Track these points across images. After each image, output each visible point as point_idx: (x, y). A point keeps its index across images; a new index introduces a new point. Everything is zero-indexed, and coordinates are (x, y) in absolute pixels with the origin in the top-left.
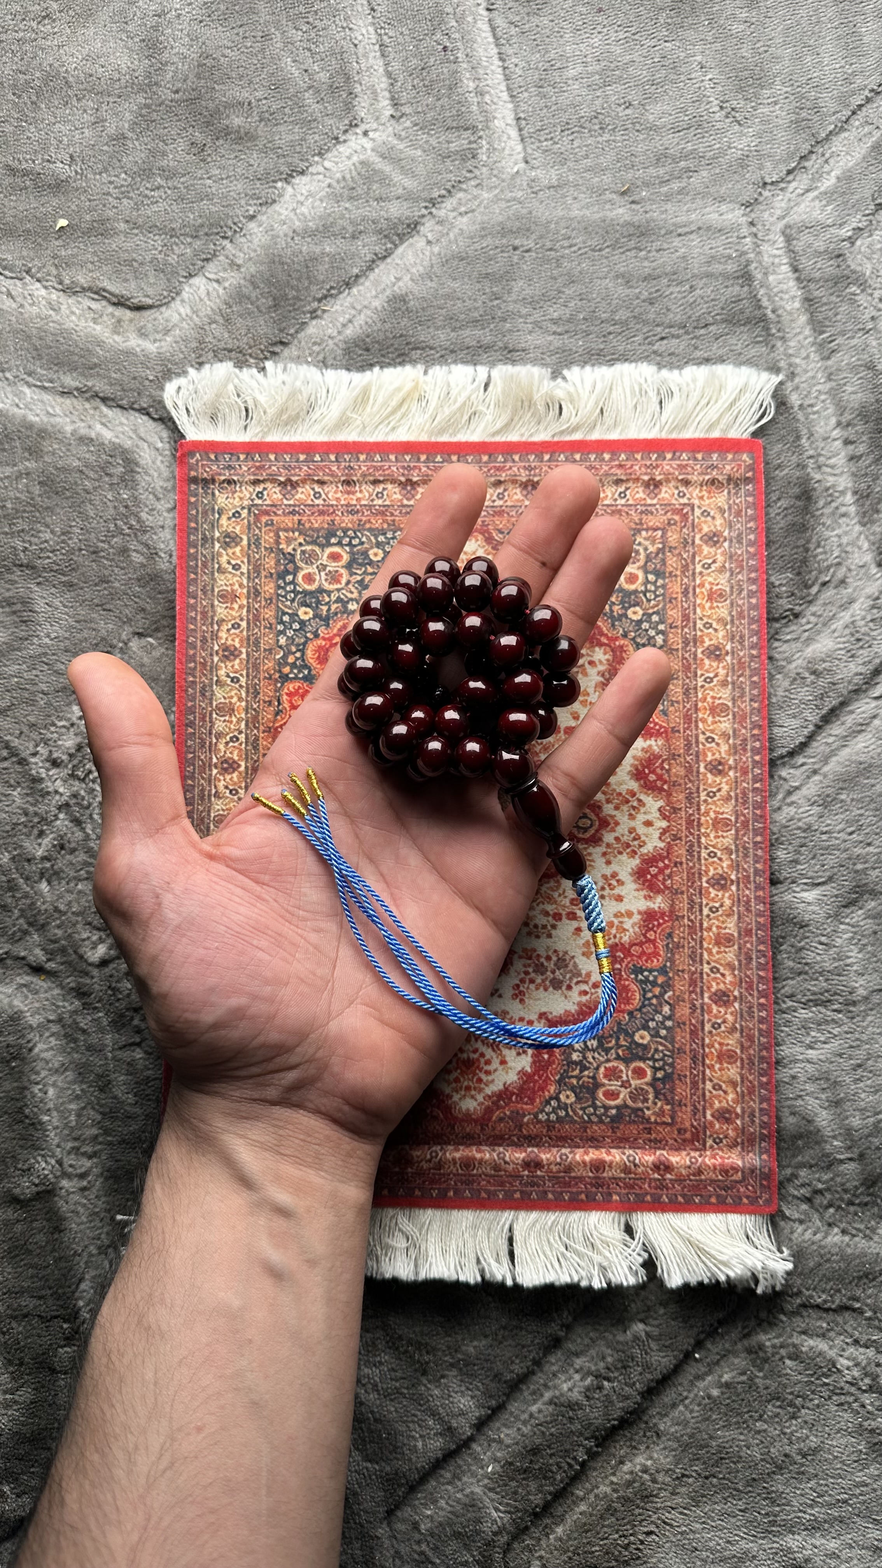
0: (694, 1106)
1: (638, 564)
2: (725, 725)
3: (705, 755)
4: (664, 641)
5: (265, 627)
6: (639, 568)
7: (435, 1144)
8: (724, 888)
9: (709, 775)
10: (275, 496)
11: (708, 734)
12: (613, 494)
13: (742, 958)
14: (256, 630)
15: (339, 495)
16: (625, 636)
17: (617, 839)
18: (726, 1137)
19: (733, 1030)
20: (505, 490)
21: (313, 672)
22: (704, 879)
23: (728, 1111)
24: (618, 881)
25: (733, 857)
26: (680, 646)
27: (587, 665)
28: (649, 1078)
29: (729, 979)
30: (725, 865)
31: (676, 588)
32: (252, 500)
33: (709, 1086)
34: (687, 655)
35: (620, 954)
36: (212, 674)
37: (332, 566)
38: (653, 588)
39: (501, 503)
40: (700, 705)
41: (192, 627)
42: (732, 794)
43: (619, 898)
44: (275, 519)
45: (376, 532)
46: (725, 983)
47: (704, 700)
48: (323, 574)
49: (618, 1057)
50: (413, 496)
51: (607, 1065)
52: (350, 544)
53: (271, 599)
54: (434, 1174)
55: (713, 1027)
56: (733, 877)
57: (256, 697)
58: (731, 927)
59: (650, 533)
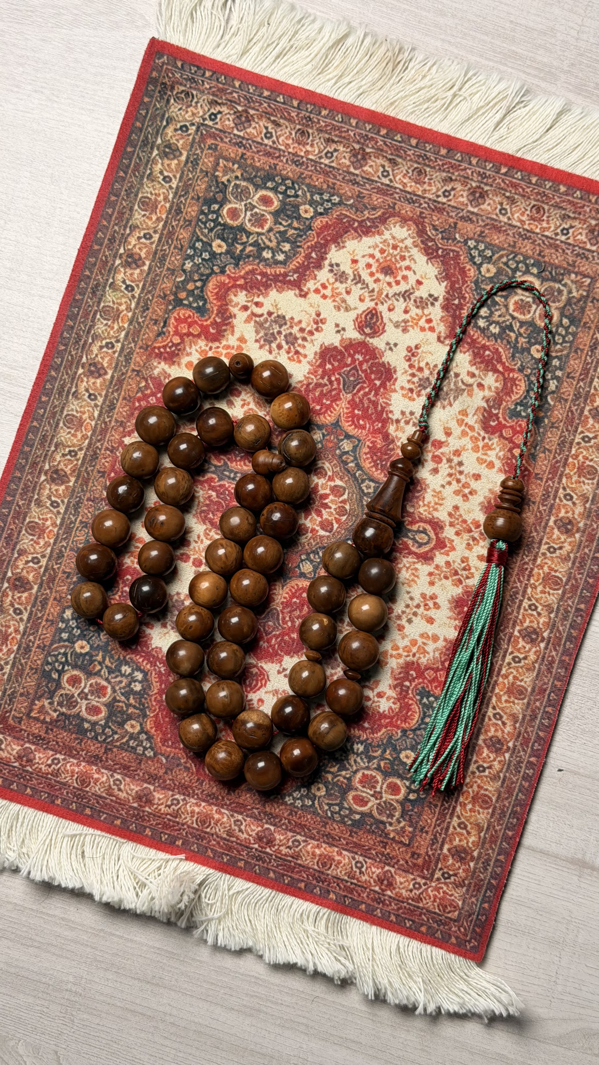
0: (435, 836)
1: (557, 304)
2: (588, 487)
3: (559, 509)
4: (557, 387)
5: (175, 248)
6: (557, 308)
7: (179, 793)
8: (533, 641)
9: (556, 531)
10: (227, 123)
11: (568, 491)
12: (557, 228)
13: (529, 712)
14: (166, 247)
15: (290, 142)
16: (521, 370)
17: (448, 563)
18: (455, 875)
19: (495, 778)
20: (453, 189)
21: (208, 306)
22: (518, 628)
23: (465, 850)
24: (435, 604)
25: (552, 615)
26: (570, 398)
27: (475, 386)
28: (400, 797)
29: (508, 729)
30: (542, 620)
31: (585, 339)
32: (204, 119)
33: (455, 821)
34: (574, 408)
35: (412, 672)
36: (108, 276)
37: (260, 209)
38: (564, 333)
39: (444, 200)
40: (570, 460)
41: (105, 223)
42: (572, 555)
43: (430, 621)
44: (221, 144)
45: (314, 190)
46: (503, 732)
47: (576, 456)
48: (249, 213)
49: (378, 768)
50: (361, 166)
51: (366, 772)
52: (284, 193)
53: (190, 221)
54: (169, 820)
55: (478, 768)
56: (546, 635)
57: (144, 311)
58: (527, 680)
59: (579, 278)
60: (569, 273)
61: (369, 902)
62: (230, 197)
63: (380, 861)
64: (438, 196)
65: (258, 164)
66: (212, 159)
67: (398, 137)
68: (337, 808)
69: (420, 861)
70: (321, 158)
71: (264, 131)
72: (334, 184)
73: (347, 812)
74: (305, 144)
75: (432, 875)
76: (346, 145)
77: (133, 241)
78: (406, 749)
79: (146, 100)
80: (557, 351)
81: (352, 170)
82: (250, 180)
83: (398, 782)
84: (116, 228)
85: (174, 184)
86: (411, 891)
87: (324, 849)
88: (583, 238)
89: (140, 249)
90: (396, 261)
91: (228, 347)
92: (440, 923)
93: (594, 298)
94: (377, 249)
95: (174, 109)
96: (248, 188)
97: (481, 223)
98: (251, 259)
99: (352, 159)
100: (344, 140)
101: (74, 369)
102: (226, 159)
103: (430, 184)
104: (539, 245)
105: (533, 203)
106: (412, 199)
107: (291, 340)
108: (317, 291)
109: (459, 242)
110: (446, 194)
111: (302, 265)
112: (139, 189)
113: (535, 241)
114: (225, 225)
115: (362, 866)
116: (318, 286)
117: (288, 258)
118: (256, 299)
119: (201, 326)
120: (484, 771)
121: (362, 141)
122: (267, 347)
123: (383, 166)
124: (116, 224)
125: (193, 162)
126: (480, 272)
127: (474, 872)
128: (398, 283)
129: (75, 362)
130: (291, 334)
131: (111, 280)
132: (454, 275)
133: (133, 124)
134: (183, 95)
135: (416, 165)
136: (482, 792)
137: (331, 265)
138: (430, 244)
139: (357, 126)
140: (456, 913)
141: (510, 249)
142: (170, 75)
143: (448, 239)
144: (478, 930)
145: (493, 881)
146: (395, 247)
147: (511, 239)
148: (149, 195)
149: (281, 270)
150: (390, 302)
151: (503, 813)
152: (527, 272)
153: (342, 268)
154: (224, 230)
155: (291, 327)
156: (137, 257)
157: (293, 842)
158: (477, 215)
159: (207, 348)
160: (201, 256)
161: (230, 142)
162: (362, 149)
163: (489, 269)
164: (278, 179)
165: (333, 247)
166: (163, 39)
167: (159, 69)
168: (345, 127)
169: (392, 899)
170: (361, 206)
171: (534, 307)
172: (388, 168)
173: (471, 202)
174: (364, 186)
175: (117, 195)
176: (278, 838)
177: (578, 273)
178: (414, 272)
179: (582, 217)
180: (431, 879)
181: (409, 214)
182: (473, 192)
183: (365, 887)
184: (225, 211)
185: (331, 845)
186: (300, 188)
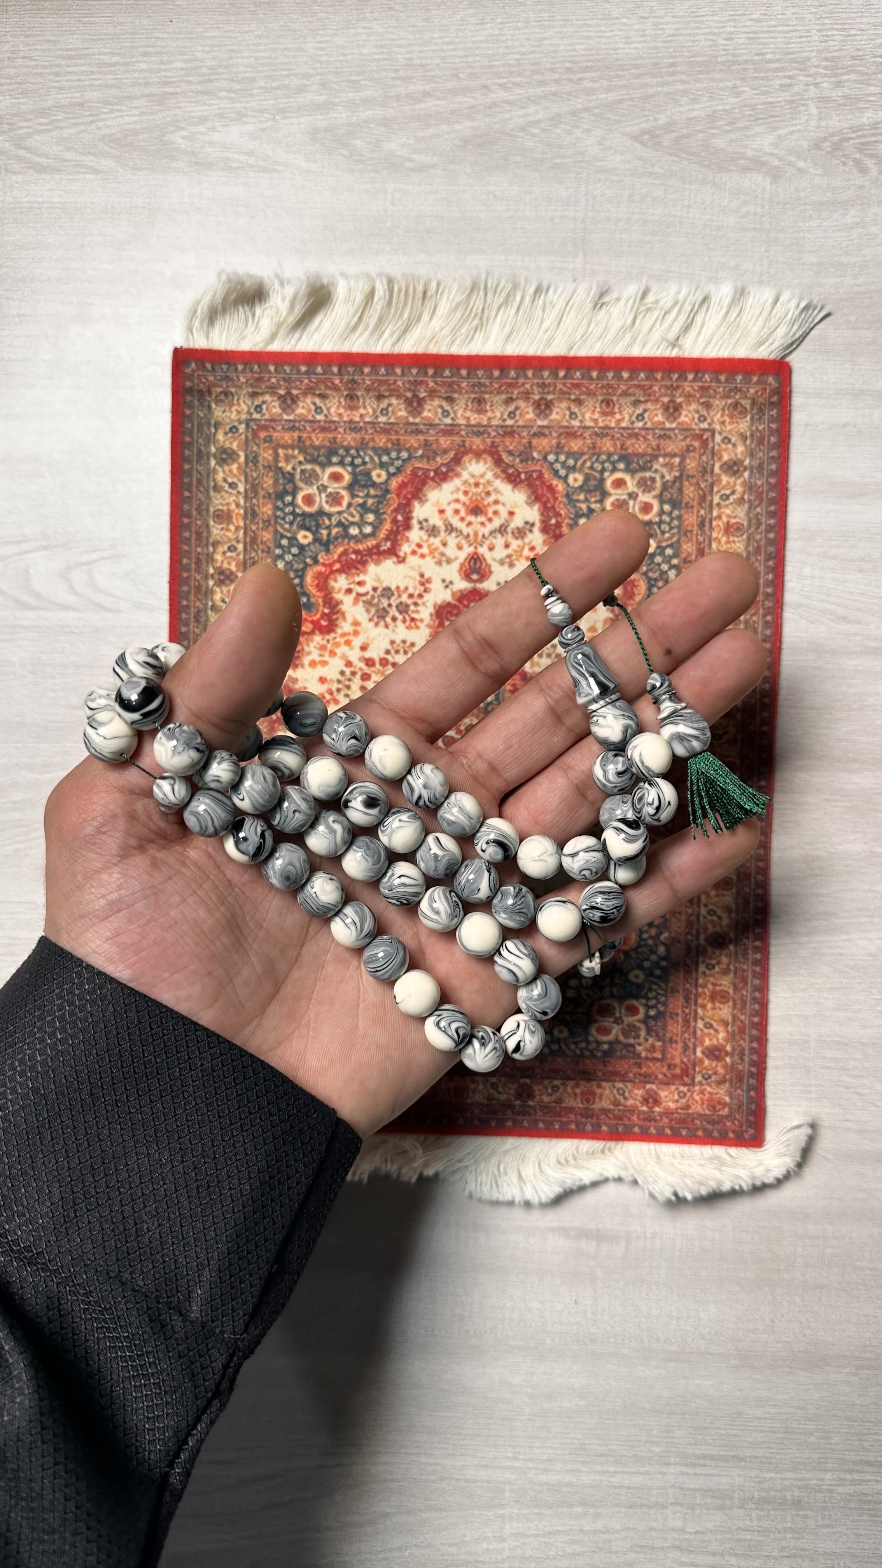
60: (656, 457)
61: (641, 1123)
62: (300, 484)
63: (640, 1082)
64: (504, 420)
65: (317, 443)
66: (270, 452)
67: (447, 373)
68: (584, 1045)
69: (678, 1071)
70: (377, 417)
71: (313, 408)
72: (398, 440)
73: (594, 1045)
74: (358, 408)
75: (693, 1079)
76: (398, 397)
77: (219, 557)
78: (632, 969)
79: (188, 412)
80: (667, 540)
81: (411, 420)
82: (314, 461)
83: (635, 1003)
84: (199, 550)
85: (241, 488)
86: (677, 1101)
87: (583, 1086)
88: (660, 418)
89: (229, 563)
90: (482, 499)
91: (344, 635)
92: (713, 1122)
93: (688, 476)
94: (461, 493)
95: (218, 412)
96: (314, 471)
97: (554, 434)
98: (340, 540)
99: (410, 408)
100: (395, 392)
102: (285, 447)
103: (493, 410)
104: (618, 439)
105: (600, 398)
106: (479, 431)
107: (403, 608)
108: (414, 553)
109: (539, 460)
110: (512, 415)
111: (391, 532)
112: (208, 505)
113: (613, 436)
114: (304, 515)
115: (624, 1092)
116: (414, 547)
117: (376, 527)
118: (357, 579)
119: (312, 622)
120: (714, 968)
121: (412, 387)
122: (382, 623)
123: (442, 407)
124: (198, 546)
125: (253, 460)
126: (568, 485)
127: (732, 1065)
128: (490, 520)
130: (401, 603)
131: (210, 604)
132: (543, 495)
133: (183, 441)
134: (222, 397)
135: (473, 396)
136: (718, 988)
137: (420, 522)
138: (511, 471)
139: (403, 374)
140: (726, 1110)
141: (591, 452)
142: (204, 380)
143: (527, 460)
144: (751, 1118)
145: (753, 1069)
146: (477, 485)
147: (589, 441)
148: (220, 507)
149: (371, 543)
150: (488, 542)
151: (744, 1003)
152: (615, 469)
153: (431, 522)
154: (304, 520)
155: (400, 596)
156: (228, 572)
157: (553, 1088)
158: (548, 427)
159: (325, 642)
160: (290, 552)
161: (283, 428)
162: (415, 396)
163: (576, 479)
164: (341, 452)
165: (416, 504)
166: (185, 346)
167: (190, 378)
168: (392, 379)
169: (661, 1114)
170: (431, 454)
171: (631, 503)
172: (447, 407)
173: (538, 416)
174: (427, 432)
175: (189, 516)
176: (537, 1088)
177: (665, 455)
178: (504, 504)
179: (652, 398)
180: (693, 1084)
181: (481, 447)
182: (537, 405)
183: (632, 1110)
184: (299, 500)
185: (588, 1080)
186: (366, 454)
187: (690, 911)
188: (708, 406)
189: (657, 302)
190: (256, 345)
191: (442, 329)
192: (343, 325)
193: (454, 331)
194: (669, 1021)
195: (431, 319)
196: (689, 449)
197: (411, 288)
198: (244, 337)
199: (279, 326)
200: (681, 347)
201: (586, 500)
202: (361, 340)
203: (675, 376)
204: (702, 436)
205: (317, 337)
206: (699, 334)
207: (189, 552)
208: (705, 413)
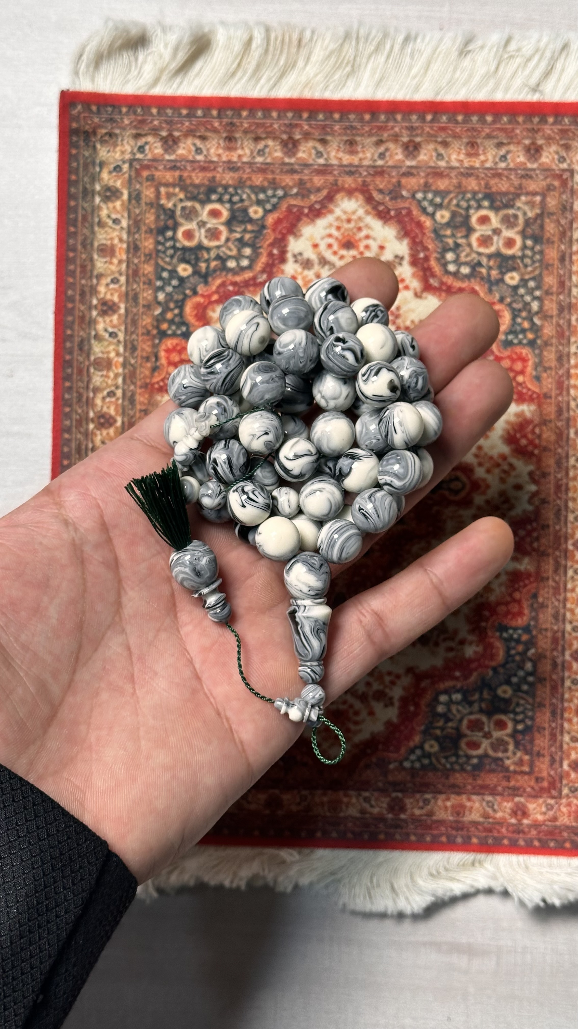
60: (518, 196)
61: (510, 835)
62: (181, 220)
63: (509, 795)
64: (375, 161)
65: (197, 181)
66: (152, 190)
67: (321, 116)
68: (453, 759)
69: (545, 784)
70: (254, 157)
71: (193, 149)
72: (274, 179)
73: (464, 760)
74: (235, 149)
75: (560, 792)
76: (275, 139)
77: (102, 289)
78: (501, 685)
79: (74, 152)
80: (529, 273)
81: (287, 160)
82: (194, 198)
83: (503, 717)
84: (83, 282)
85: (124, 223)
86: (545, 814)
87: (454, 800)
88: (521, 159)
89: (112, 294)
90: (354, 234)
93: (549, 214)
94: (334, 229)
95: (103, 153)
96: (194, 208)
97: (422, 174)
98: (218, 273)
99: (285, 150)
100: (271, 135)
101: (85, 426)
102: (167, 185)
103: (364, 152)
104: (483, 178)
105: (465, 140)
106: (351, 171)
109: (408, 198)
110: (382, 156)
111: (267, 264)
112: (93, 240)
113: (478, 176)
114: (185, 249)
115: (493, 805)
117: (253, 260)
121: (288, 130)
123: (315, 148)
124: (83, 278)
125: (136, 197)
126: (435, 221)
129: (84, 420)
131: (93, 333)
132: (412, 230)
133: (69, 179)
134: (107, 138)
135: (345, 138)
137: (295, 256)
138: (381, 208)
139: (279, 117)
141: (457, 190)
142: (89, 122)
143: (396, 198)
146: (349, 221)
147: (455, 181)
148: (104, 242)
149: (248, 275)
152: (479, 207)
153: (306, 256)
154: (184, 254)
156: (110, 303)
157: (424, 801)
158: (416, 167)
160: (170, 284)
161: (165, 168)
162: (290, 138)
163: (443, 216)
164: (220, 190)
165: (291, 239)
166: (72, 89)
167: (77, 119)
168: (268, 122)
169: (530, 826)
170: (305, 192)
171: (495, 238)
172: (320, 148)
173: (407, 156)
174: (302, 172)
175: (74, 250)
176: (408, 802)
177: (527, 194)
178: (374, 239)
179: (515, 140)
180: (560, 796)
181: (353, 186)
182: (406, 147)
183: (501, 823)
184: (180, 235)
185: (459, 794)
186: (244, 192)
187: (556, 628)
188: (567, 147)
189: (519, 50)
190: (139, 88)
191: (316, 75)
192: (222, 71)
193: (329, 76)
194: (537, 735)
195: (306, 65)
196: (550, 188)
197: (287, 36)
198: (128, 82)
199: (162, 71)
200: (541, 92)
201: (453, 235)
202: (239, 86)
203: (536, 120)
204: (561, 176)
205: (197, 82)
206: (559, 79)
207: (74, 284)
208: (565, 155)
